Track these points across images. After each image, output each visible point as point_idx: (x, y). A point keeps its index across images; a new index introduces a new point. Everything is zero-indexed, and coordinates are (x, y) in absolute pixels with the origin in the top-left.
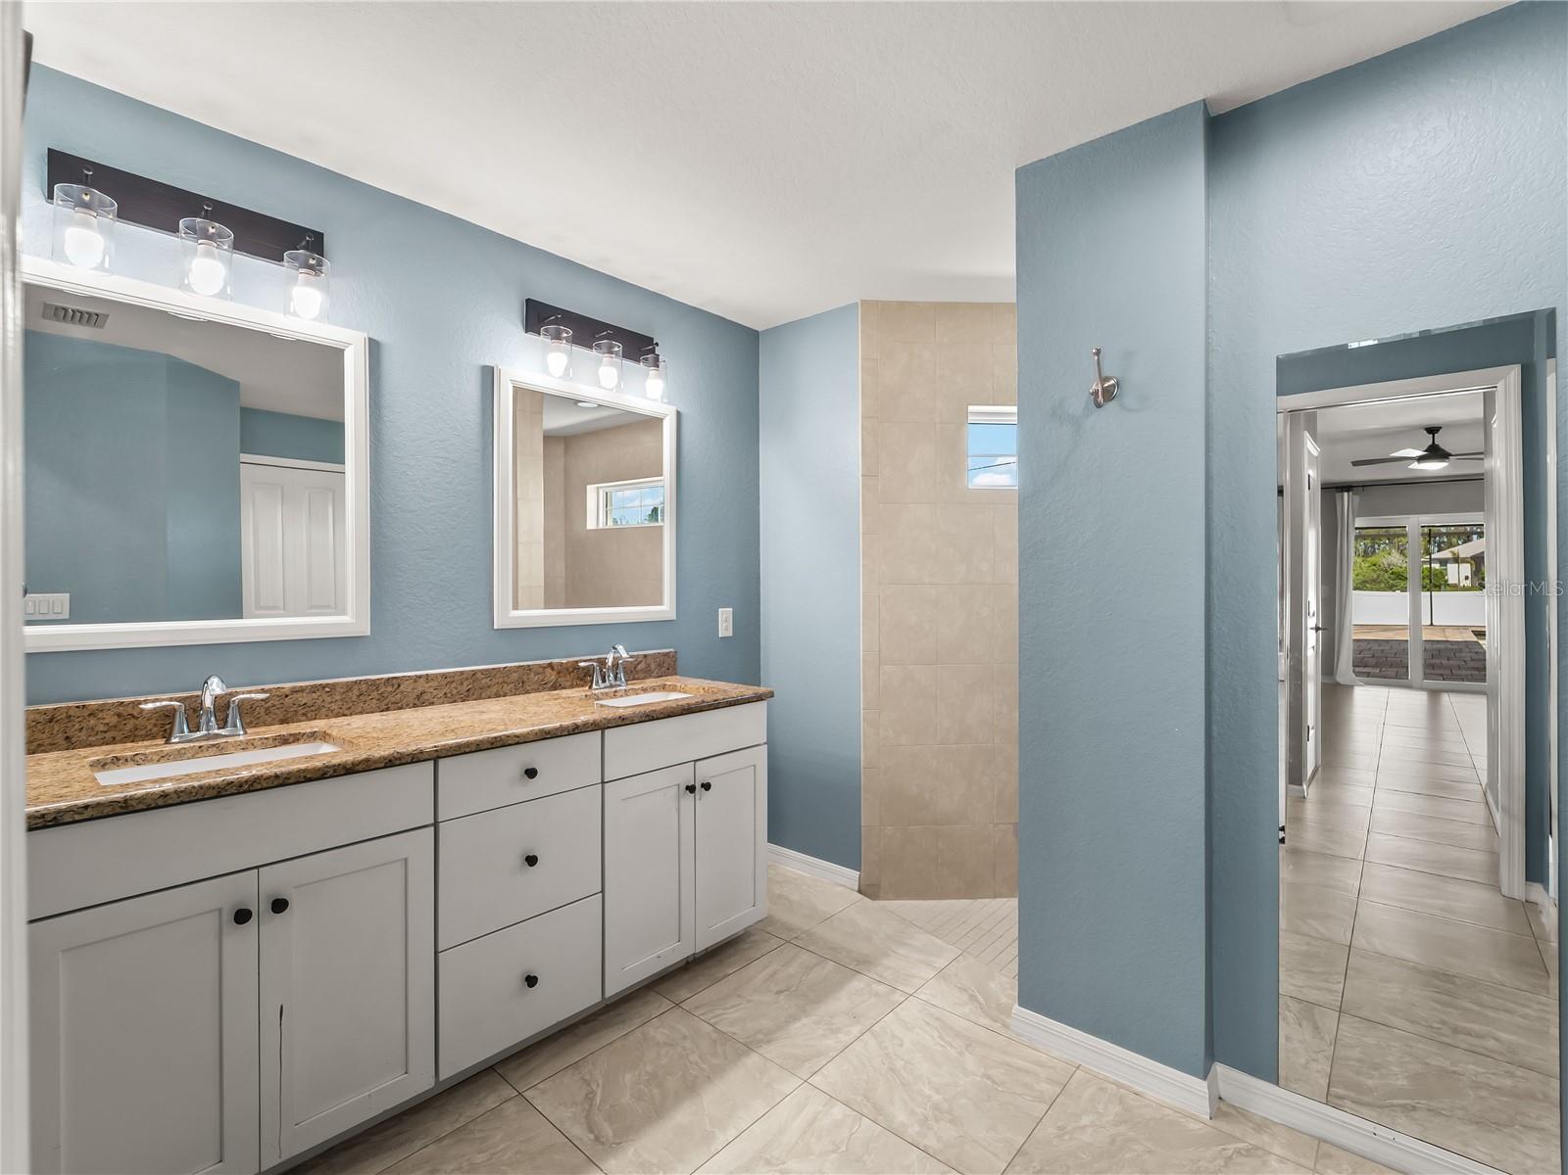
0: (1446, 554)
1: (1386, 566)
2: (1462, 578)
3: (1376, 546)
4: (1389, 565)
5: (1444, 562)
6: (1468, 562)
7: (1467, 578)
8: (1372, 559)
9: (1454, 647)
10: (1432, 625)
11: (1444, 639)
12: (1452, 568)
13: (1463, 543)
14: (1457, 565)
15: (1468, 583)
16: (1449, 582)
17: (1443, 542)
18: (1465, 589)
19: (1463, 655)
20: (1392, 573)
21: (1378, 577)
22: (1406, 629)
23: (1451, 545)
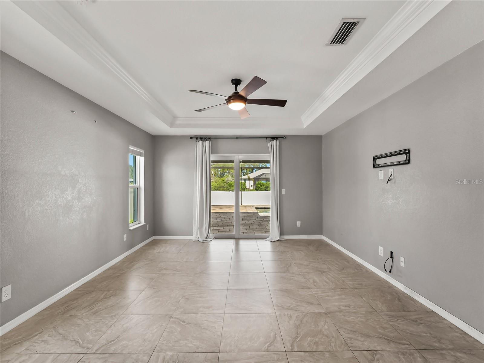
0: (246, 177)
1: (227, 181)
2: (251, 186)
3: (224, 173)
4: (228, 181)
5: (245, 180)
6: (252, 180)
7: (252, 186)
8: (222, 178)
9: (250, 215)
10: (242, 205)
11: (246, 211)
12: (247, 182)
13: (251, 173)
14: (249, 181)
15: (252, 188)
16: (247, 187)
17: (245, 173)
18: (251, 190)
19: (253, 218)
20: (229, 184)
21: (224, 185)
22: (234, 207)
23: (247, 174)
